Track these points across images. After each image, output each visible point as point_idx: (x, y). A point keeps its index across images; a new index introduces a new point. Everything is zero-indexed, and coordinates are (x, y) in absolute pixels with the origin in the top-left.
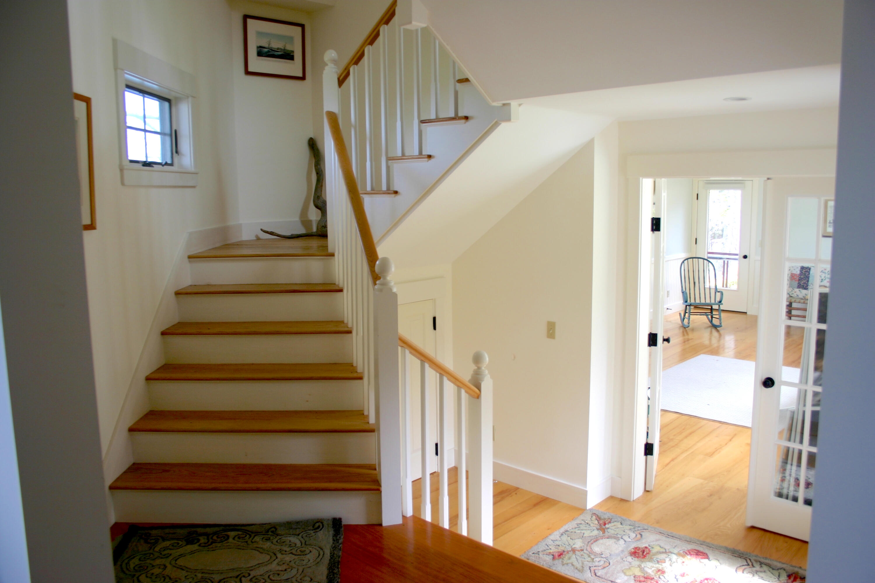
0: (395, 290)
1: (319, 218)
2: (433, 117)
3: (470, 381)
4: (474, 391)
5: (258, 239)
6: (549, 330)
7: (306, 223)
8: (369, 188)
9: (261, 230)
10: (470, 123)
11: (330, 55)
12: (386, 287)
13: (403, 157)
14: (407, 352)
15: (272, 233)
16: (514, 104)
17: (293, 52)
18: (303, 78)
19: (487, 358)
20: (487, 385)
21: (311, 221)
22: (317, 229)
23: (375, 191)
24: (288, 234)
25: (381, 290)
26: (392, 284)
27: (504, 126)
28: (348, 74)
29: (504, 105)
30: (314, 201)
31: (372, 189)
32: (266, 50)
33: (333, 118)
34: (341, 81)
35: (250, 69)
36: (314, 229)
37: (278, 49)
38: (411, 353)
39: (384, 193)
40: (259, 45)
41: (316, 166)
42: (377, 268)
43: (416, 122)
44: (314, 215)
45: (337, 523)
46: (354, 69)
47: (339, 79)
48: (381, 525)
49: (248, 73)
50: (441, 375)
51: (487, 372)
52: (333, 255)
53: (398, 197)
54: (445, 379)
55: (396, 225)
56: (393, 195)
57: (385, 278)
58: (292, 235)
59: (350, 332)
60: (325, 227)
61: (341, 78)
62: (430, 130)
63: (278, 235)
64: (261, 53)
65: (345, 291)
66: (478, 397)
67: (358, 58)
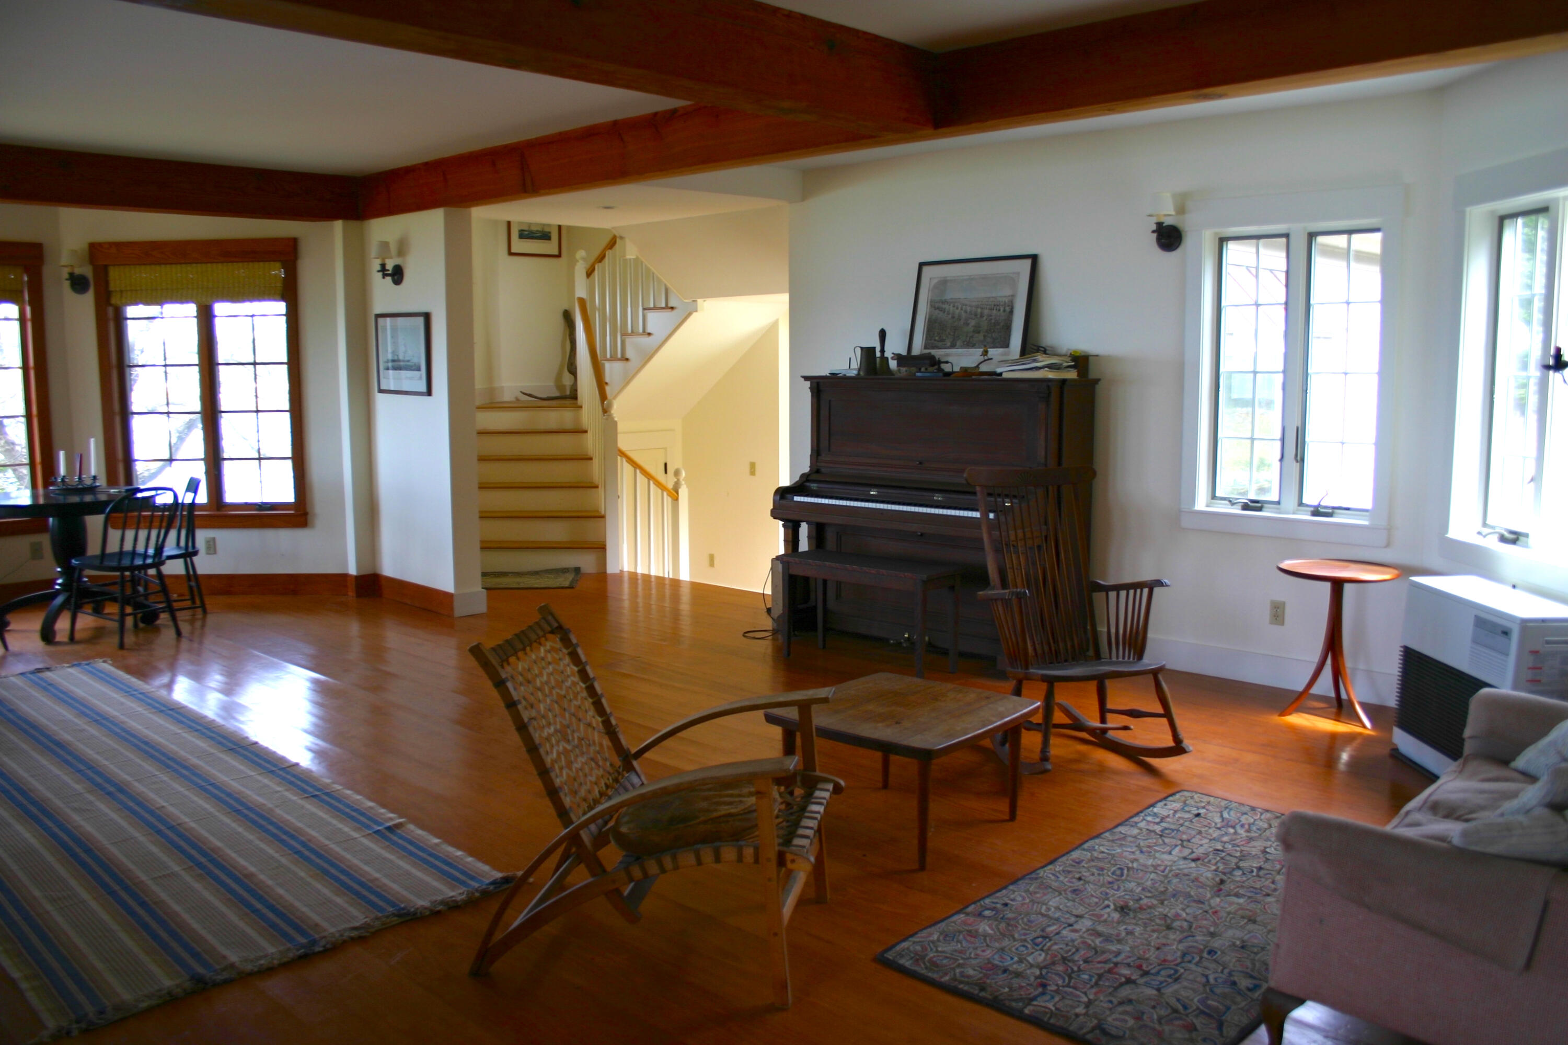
0: (616, 419)
1: (571, 383)
2: (652, 306)
3: (673, 489)
4: (673, 494)
5: (517, 400)
6: (751, 469)
7: (559, 386)
8: (608, 356)
9: (521, 392)
10: (675, 312)
11: (581, 254)
12: (610, 416)
13: (634, 333)
14: (624, 460)
15: (530, 395)
16: (700, 301)
17: (550, 233)
18: (559, 256)
19: (683, 474)
20: (684, 492)
21: (564, 386)
22: (571, 392)
23: (613, 358)
24: (544, 396)
25: (607, 419)
26: (615, 415)
27: (695, 314)
28: (594, 270)
29: (694, 301)
30: (568, 367)
31: (611, 357)
32: (526, 233)
33: (582, 302)
34: (589, 274)
35: (513, 250)
36: (568, 393)
37: (537, 231)
38: (627, 461)
39: (619, 360)
40: (520, 229)
41: (570, 336)
42: (605, 406)
43: (641, 309)
44: (567, 379)
45: (577, 570)
46: (598, 266)
47: (587, 273)
48: (606, 573)
49: (511, 254)
50: (649, 480)
51: (683, 482)
52: (581, 407)
53: (629, 363)
54: (651, 482)
55: (628, 383)
56: (625, 362)
57: (610, 412)
58: (548, 397)
59: (591, 459)
60: (576, 390)
61: (589, 272)
62: (651, 315)
63: (536, 397)
64: (524, 235)
65: (589, 432)
66: (677, 499)
67: (601, 258)
